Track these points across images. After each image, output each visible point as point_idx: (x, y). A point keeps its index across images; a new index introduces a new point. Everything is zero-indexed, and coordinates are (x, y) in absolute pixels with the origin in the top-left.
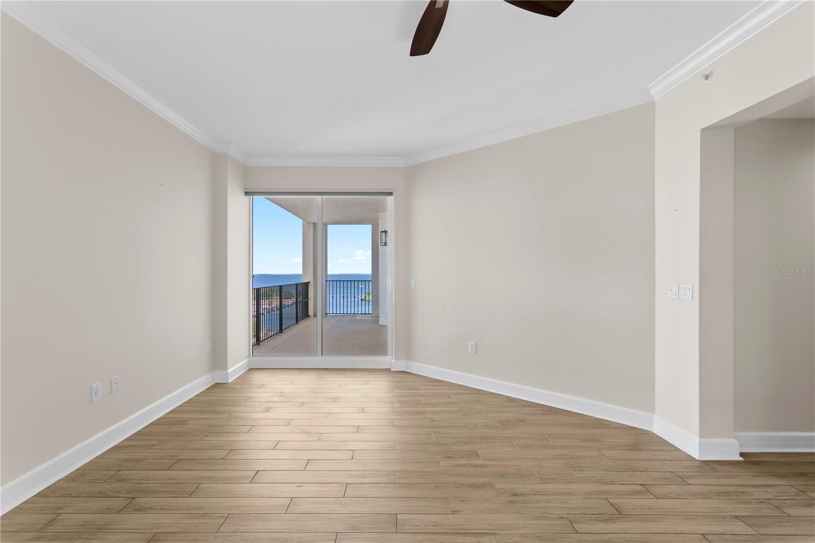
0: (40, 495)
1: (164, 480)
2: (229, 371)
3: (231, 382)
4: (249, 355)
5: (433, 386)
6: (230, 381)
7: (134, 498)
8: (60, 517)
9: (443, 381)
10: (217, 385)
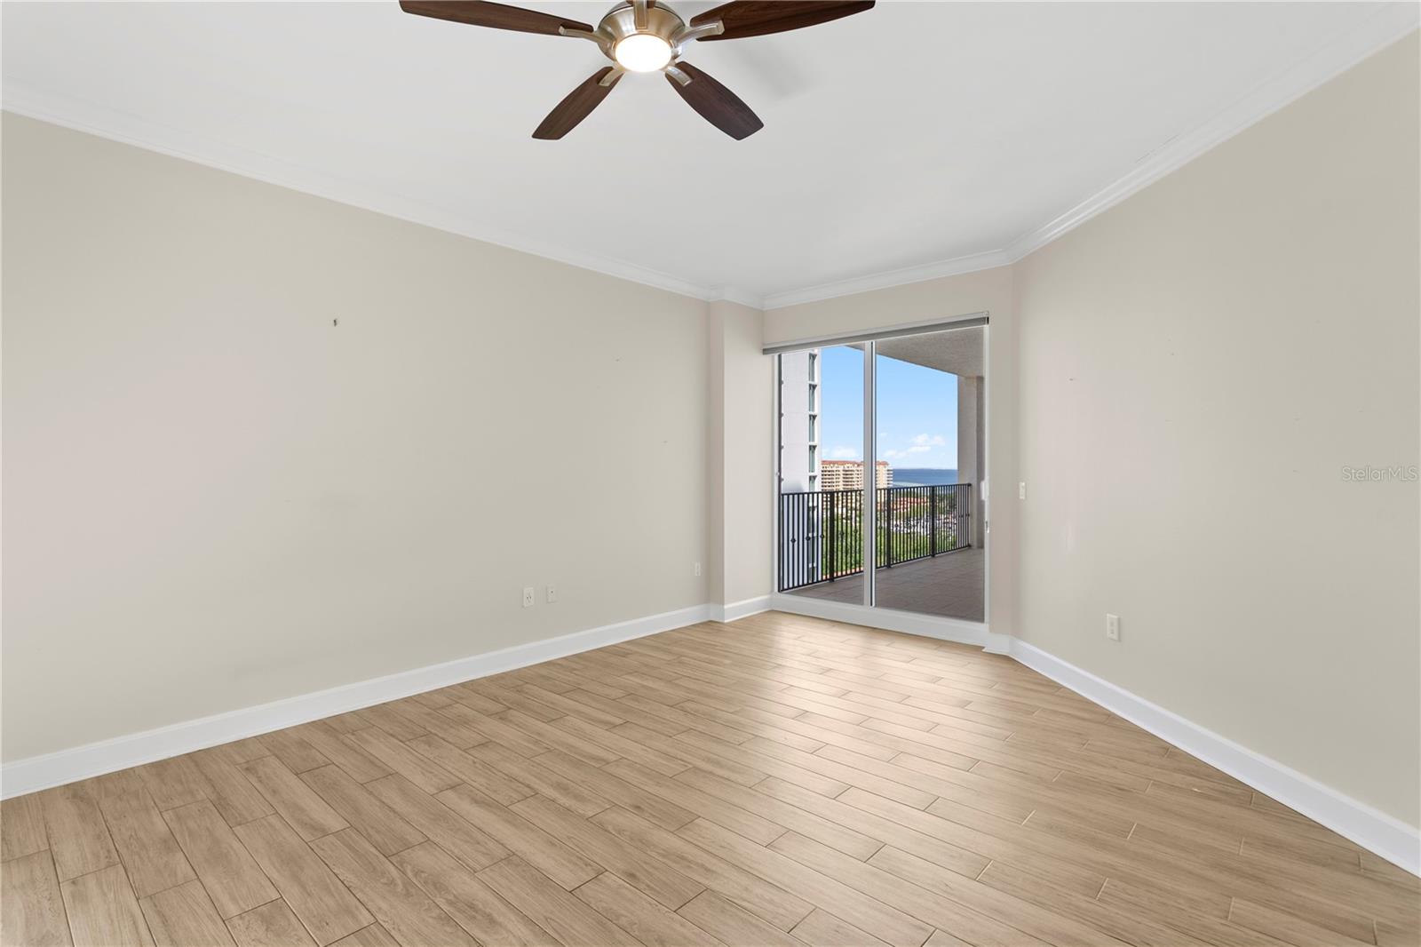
0: (463, 685)
1: (547, 702)
2: (726, 607)
3: (728, 623)
4: (772, 591)
5: (1027, 689)
6: (726, 621)
7: (510, 708)
8: (457, 705)
9: (1059, 687)
10: (709, 624)
